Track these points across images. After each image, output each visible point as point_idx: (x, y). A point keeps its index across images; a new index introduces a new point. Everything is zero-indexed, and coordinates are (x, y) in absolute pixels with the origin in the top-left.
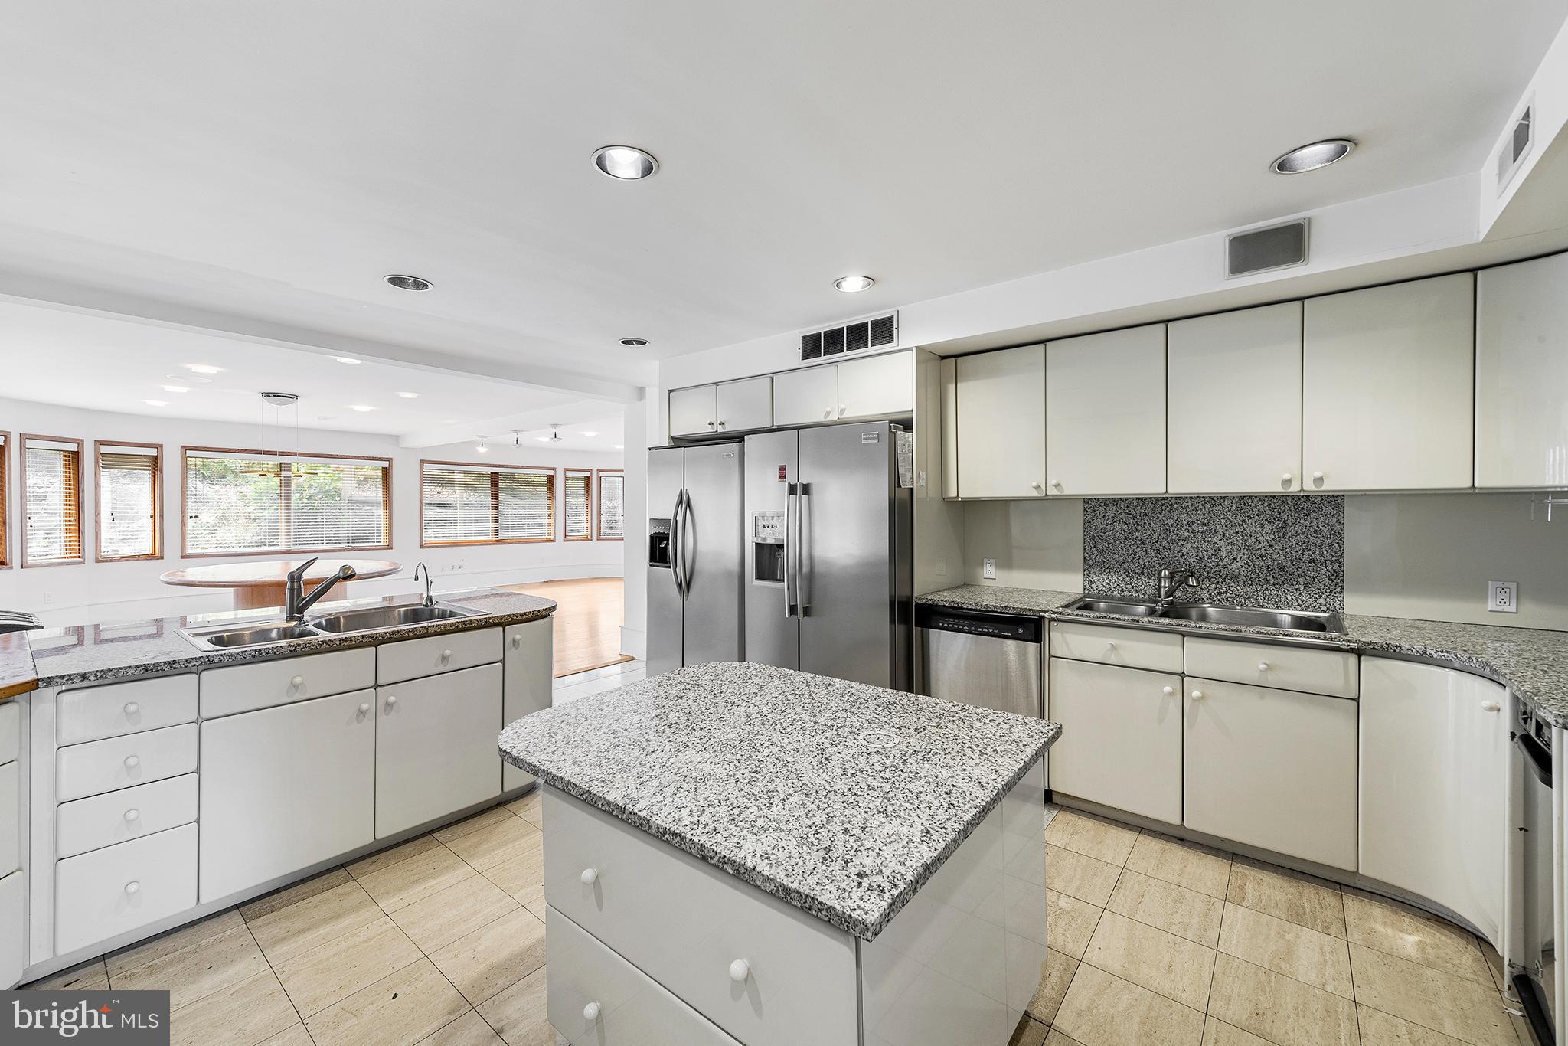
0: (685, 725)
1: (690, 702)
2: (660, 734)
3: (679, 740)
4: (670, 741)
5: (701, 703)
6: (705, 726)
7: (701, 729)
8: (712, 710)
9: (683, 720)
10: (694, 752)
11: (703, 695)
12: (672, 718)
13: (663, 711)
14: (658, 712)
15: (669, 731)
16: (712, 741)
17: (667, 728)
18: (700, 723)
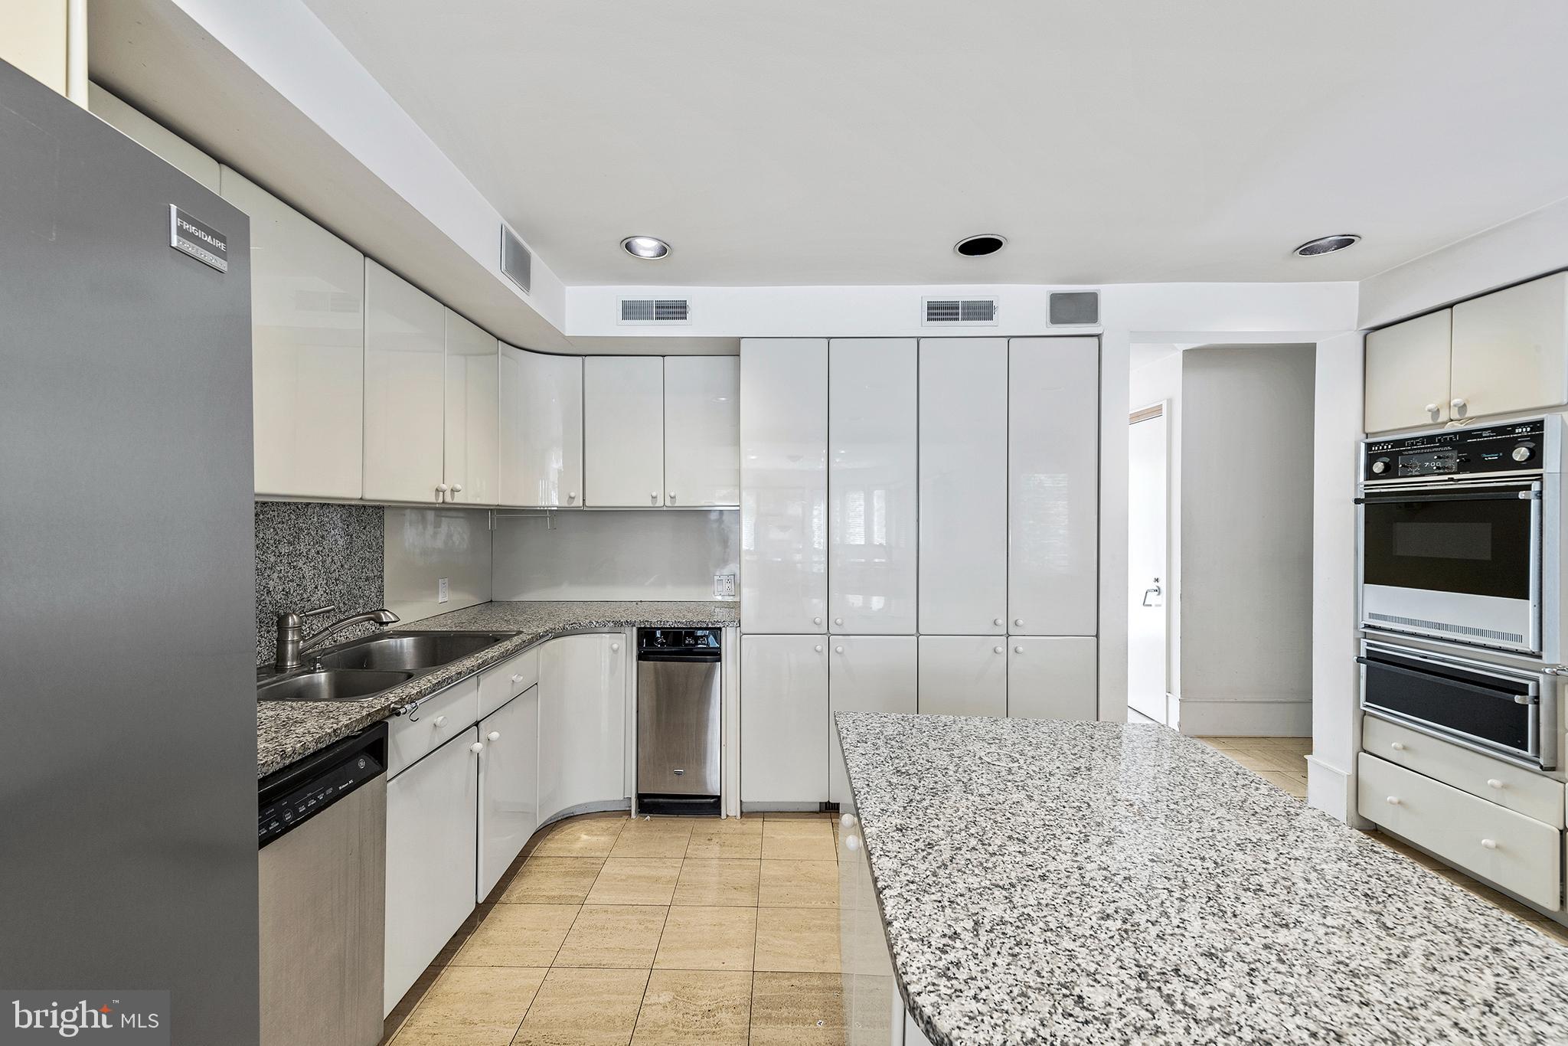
0: (1229, 879)
1: (1195, 926)
2: (1282, 882)
3: (1250, 859)
4: (1264, 862)
5: (1172, 911)
6: (1193, 862)
7: (1203, 859)
8: (1160, 884)
9: (1228, 890)
10: (1231, 834)
11: (1154, 931)
12: (1251, 909)
13: (1268, 933)
14: (1283, 936)
15: (1265, 880)
16: (1196, 835)
17: (1268, 889)
18: (1199, 870)
